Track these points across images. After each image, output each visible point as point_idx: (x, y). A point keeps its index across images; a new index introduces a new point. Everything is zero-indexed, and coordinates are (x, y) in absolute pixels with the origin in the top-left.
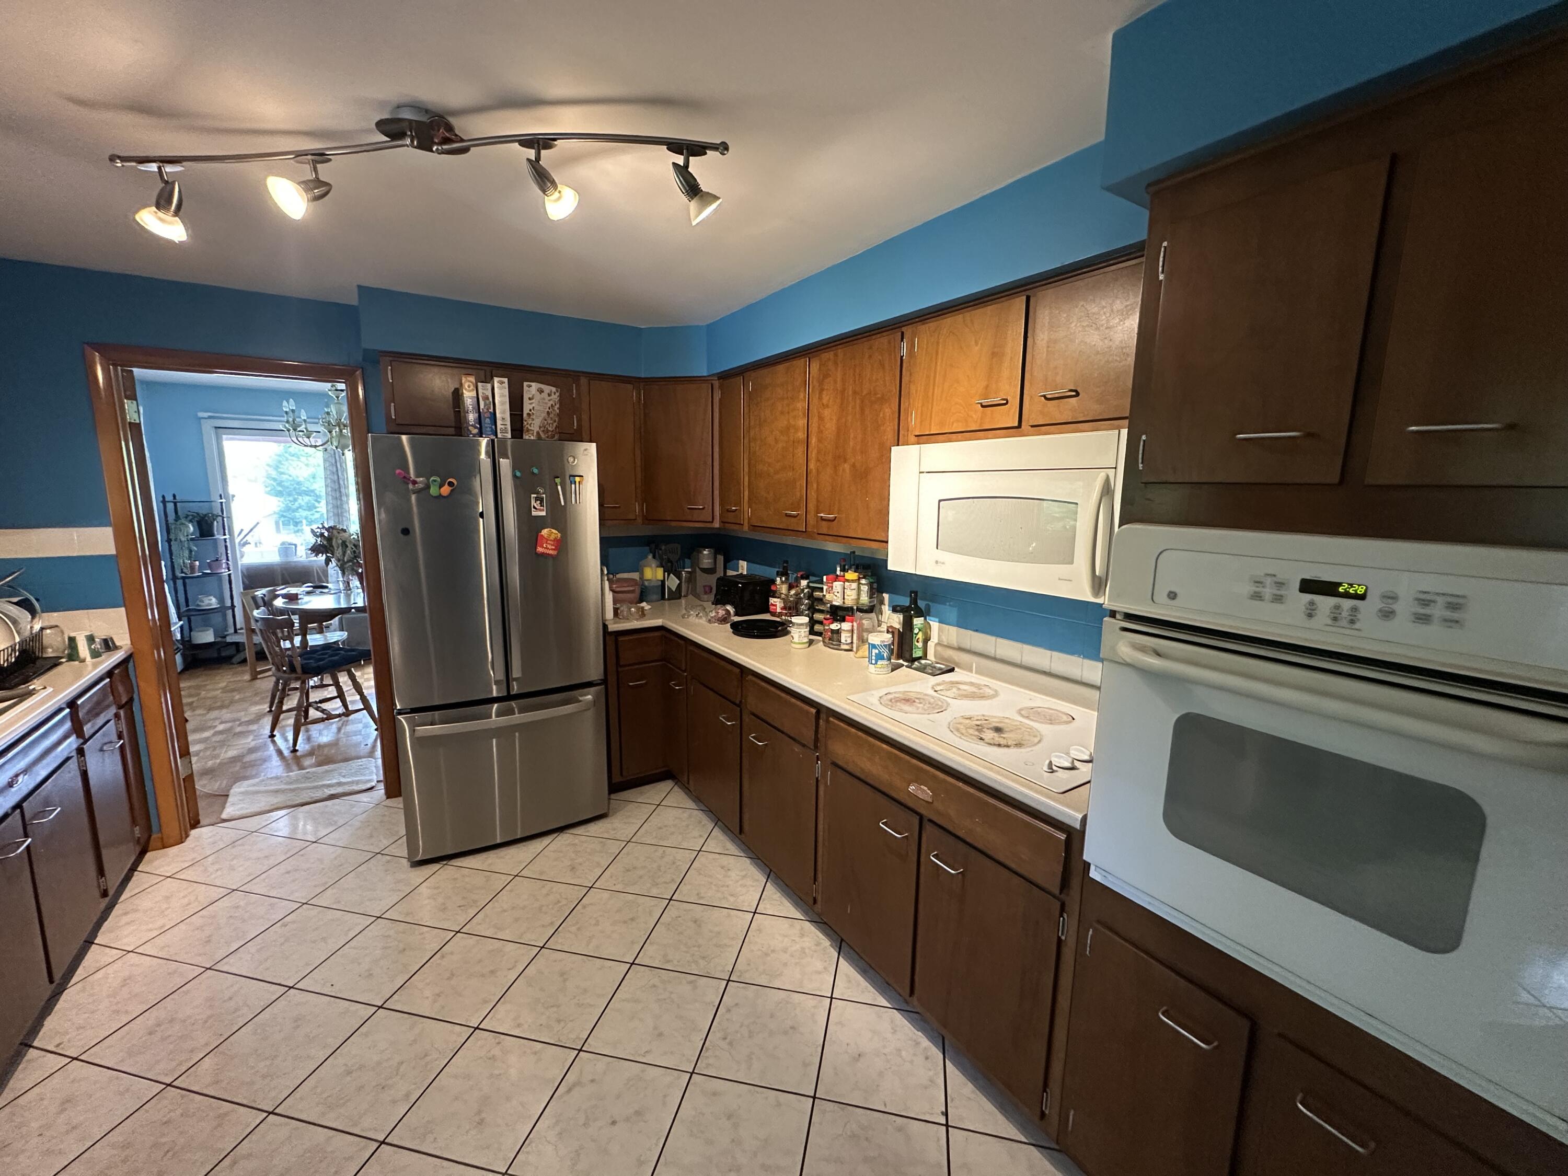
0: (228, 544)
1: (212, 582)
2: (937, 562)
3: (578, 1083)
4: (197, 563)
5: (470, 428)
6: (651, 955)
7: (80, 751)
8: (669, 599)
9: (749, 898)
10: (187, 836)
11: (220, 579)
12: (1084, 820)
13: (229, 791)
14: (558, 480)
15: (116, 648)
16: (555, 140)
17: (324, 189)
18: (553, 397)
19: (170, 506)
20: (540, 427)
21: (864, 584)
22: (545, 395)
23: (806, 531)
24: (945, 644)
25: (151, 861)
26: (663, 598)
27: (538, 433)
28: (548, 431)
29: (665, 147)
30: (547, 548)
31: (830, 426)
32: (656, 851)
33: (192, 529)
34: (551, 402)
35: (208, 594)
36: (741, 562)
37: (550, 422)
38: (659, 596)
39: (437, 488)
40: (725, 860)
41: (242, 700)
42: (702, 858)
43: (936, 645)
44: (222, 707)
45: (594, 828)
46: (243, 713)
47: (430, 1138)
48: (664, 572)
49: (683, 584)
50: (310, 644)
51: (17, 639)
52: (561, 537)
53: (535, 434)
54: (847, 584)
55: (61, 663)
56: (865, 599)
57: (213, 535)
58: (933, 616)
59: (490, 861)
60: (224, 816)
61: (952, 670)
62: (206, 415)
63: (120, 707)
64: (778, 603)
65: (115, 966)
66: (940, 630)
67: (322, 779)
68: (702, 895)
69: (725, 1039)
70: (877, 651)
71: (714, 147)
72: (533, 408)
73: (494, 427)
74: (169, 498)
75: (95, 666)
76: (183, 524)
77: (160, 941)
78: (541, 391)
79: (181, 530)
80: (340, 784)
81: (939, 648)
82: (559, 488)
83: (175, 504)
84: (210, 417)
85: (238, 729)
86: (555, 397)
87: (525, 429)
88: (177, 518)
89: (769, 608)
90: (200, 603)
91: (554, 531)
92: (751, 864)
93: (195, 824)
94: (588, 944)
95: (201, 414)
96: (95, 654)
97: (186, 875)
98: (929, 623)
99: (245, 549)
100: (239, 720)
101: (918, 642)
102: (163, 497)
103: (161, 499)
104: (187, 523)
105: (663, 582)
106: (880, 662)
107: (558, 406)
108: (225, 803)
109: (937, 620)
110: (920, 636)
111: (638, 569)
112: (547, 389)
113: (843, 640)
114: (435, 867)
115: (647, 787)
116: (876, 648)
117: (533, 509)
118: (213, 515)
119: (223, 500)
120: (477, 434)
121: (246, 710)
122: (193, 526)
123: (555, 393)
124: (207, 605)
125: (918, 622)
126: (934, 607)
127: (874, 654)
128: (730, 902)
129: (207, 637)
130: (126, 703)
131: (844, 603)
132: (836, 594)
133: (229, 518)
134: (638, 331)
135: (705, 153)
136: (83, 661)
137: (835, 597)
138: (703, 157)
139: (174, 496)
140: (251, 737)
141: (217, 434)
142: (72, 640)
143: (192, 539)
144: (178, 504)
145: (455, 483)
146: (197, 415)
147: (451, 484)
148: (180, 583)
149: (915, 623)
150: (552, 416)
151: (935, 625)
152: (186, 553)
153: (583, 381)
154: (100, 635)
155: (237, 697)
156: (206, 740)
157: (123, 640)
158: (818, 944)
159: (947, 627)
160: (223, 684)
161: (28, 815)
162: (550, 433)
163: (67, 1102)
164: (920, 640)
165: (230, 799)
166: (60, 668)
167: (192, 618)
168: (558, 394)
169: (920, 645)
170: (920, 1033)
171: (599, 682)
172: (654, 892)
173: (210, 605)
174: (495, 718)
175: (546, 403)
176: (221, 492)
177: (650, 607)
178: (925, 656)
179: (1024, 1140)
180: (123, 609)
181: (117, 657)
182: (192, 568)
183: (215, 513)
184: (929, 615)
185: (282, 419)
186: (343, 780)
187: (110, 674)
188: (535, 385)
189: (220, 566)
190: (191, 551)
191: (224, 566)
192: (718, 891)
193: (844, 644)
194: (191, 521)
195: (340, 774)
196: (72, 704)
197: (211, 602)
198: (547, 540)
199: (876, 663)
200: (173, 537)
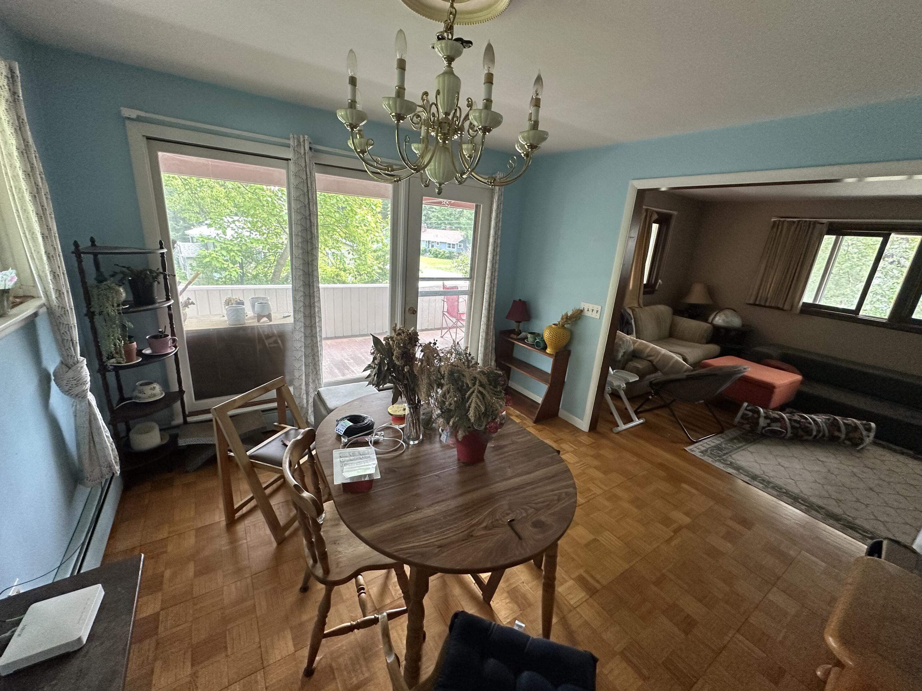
1: (153, 368)
11: (165, 360)
19: (88, 261)
33: (124, 294)
35: (150, 383)
57: (153, 302)
62: (133, 113)
74: (84, 244)
76: (110, 288)
79: (108, 298)
83: (95, 255)
84: (139, 119)
88: (100, 279)
90: (140, 395)
95: (126, 112)
102: (76, 244)
103: (73, 248)
104: (117, 288)
118: (151, 271)
122: (126, 291)
124: (149, 397)
129: (152, 440)
139: (92, 240)
141: (149, 148)
143: (126, 312)
144: (100, 256)
146: (120, 112)
152: (118, 332)
173: (155, 395)
182: (128, 353)
183: (154, 269)
189: (165, 345)
190: (124, 327)
194: (121, 283)
197: (154, 392)
200: (96, 309)
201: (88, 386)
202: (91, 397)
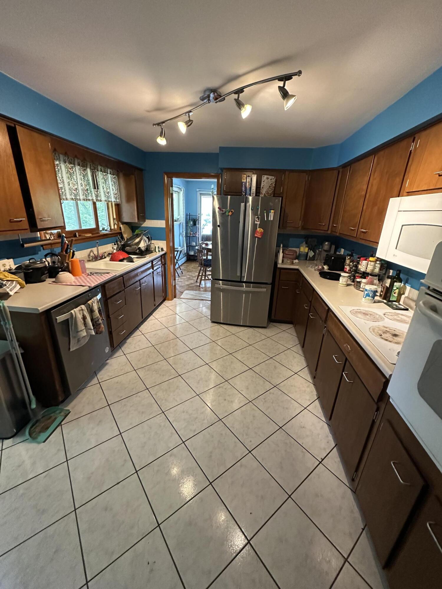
0: (199, 228)
1: (195, 238)
2: (394, 255)
3: (222, 387)
4: (192, 233)
5: (243, 193)
6: (257, 369)
7: (153, 272)
8: (309, 260)
9: (297, 369)
10: (173, 299)
11: (197, 237)
12: (391, 375)
13: (184, 292)
14: (265, 211)
15: (164, 251)
16: (244, 89)
17: (191, 122)
18: (272, 180)
19: (188, 216)
20: (266, 192)
21: (378, 264)
22: (269, 180)
23: (356, 237)
24: (411, 298)
25: (166, 302)
26: (306, 259)
27: (265, 194)
28: (269, 193)
29: (277, 80)
30: (258, 235)
31: (375, 188)
32: (275, 343)
33: (192, 223)
34: (272, 182)
35: (194, 242)
36: (342, 249)
37: (270, 189)
38: (305, 259)
39: (228, 213)
40: (295, 354)
41: (195, 271)
42: (289, 351)
43: (406, 297)
44: (190, 272)
45: (260, 330)
46: (193, 274)
47: (188, 380)
48: (309, 249)
49: (316, 255)
50: (208, 258)
51: (146, 245)
52: (264, 231)
53: (263, 194)
54: (369, 262)
55: (153, 252)
56: (377, 270)
57: (196, 225)
58: (409, 284)
59: (229, 328)
60: (181, 297)
61: (407, 310)
63: (163, 265)
64: (347, 268)
65: (154, 321)
66: (410, 290)
67: (202, 295)
68: (282, 361)
69: (264, 399)
70: (367, 293)
71: (295, 74)
72: (264, 185)
73: (250, 192)
74: (188, 214)
75: (159, 253)
76: (190, 222)
77: (161, 319)
78: (268, 178)
79: (190, 224)
80: (205, 297)
81: (406, 299)
82: (265, 214)
83: (190, 216)
84: (199, 191)
85: (191, 278)
86: (274, 180)
87: (261, 193)
88: (189, 220)
89: (344, 269)
90: (191, 244)
91: (261, 229)
92: (304, 359)
93: (175, 297)
94: (242, 358)
95: (198, 190)
96: (159, 251)
97: (170, 307)
98: (406, 287)
99: (203, 230)
100: (192, 276)
101: (395, 293)
105: (307, 253)
106: (367, 297)
107: (274, 183)
108: (182, 294)
109: (410, 286)
110: (397, 291)
111: (299, 247)
112: (270, 177)
113: (361, 287)
114: (216, 324)
115: (283, 324)
116: (367, 291)
117: (256, 221)
119: (199, 215)
120: (244, 195)
121: (194, 274)
123: (273, 179)
125: (397, 284)
126: (411, 280)
127: (365, 293)
128: (290, 367)
129: (192, 253)
130: (164, 264)
131: (366, 271)
132: (363, 266)
133: (200, 220)
134: (311, 150)
135: (292, 78)
136: (157, 252)
137: (362, 268)
138: (292, 79)
139: (190, 214)
140: (193, 281)
141: (200, 196)
142: (156, 247)
143: (192, 226)
145: (233, 212)
147: (232, 212)
148: (188, 238)
149: (395, 285)
150: (271, 187)
151: (408, 288)
153: (287, 173)
154: (161, 247)
155: (194, 270)
156: (184, 279)
157: (165, 249)
158: (312, 392)
159: (414, 290)
160: (193, 266)
161: (141, 283)
162: (269, 194)
163: (140, 341)
164: (397, 293)
165: (183, 294)
166: (153, 253)
167: (190, 248)
168: (275, 179)
169: (396, 295)
170: (331, 435)
171: (270, 283)
172: (268, 354)
173: (194, 244)
174: (244, 288)
175: (269, 183)
176: (199, 213)
177: (298, 262)
178: (398, 301)
179: (348, 485)
180: (166, 241)
181: (163, 252)
182: (191, 234)
183: (197, 219)
184: (407, 283)
185: (211, 190)
186: (206, 296)
187: (161, 256)
188: (266, 176)
189: (197, 234)
190: (191, 229)
191: (198, 234)
192: (288, 362)
193: (361, 288)
194: (192, 221)
195: (206, 295)
196: (152, 261)
198: (258, 232)
199: (365, 298)
200: (188, 225)
201: (184, 236)
202: (184, 238)
